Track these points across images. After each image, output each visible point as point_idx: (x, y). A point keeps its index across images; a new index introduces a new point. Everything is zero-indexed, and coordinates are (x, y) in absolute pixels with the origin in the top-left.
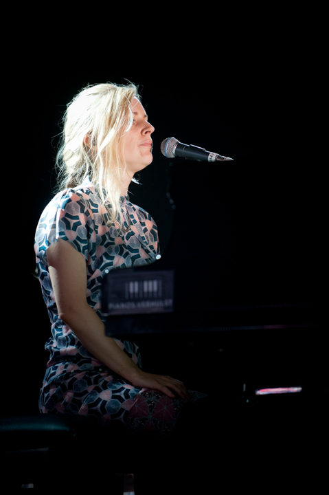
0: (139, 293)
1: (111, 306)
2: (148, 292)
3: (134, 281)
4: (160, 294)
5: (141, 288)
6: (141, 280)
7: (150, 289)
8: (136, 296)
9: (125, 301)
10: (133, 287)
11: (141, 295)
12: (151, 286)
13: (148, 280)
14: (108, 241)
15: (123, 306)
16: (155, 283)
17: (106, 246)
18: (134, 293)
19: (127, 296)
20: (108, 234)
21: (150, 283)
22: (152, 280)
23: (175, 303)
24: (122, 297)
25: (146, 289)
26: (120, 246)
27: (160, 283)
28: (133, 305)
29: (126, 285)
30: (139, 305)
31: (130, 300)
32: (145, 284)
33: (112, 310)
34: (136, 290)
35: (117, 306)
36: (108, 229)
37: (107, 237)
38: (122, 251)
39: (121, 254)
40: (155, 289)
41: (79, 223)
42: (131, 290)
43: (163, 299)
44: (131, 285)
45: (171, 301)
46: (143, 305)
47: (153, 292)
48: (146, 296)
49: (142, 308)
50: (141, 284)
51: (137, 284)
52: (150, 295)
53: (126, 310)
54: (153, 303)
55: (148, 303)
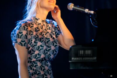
1: (73, 59)
2: (87, 54)
3: (82, 50)
4: (92, 55)
7: (88, 53)
11: (84, 55)
13: (87, 50)
14: (36, 37)
15: (77, 59)
18: (82, 54)
19: (79, 56)
21: (88, 51)
23: (97, 58)
25: (86, 53)
27: (92, 51)
29: (79, 51)
30: (84, 59)
32: (86, 51)
34: (83, 53)
35: (75, 59)
37: (36, 35)
39: (40, 41)
40: (90, 53)
42: (81, 53)
43: (93, 57)
44: (81, 51)
45: (96, 58)
46: (85, 59)
47: (89, 54)
48: (86, 55)
49: (84, 60)
50: (84, 51)
51: (83, 51)
52: (88, 55)
53: (79, 60)
54: (89, 58)
55: (87, 58)
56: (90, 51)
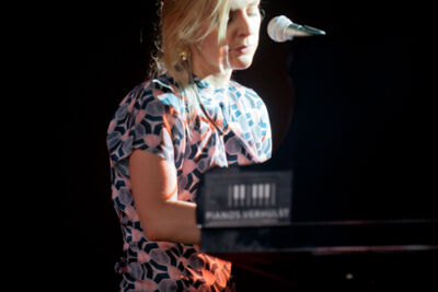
0: (245, 200)
1: (208, 215)
2: (258, 199)
3: (239, 184)
4: (273, 202)
5: (249, 192)
6: (248, 183)
7: (261, 195)
8: (242, 204)
9: (227, 209)
10: (239, 192)
11: (248, 203)
12: (262, 191)
13: (258, 183)
14: (200, 152)
15: (224, 215)
16: (267, 187)
18: (239, 200)
19: (230, 203)
21: (261, 187)
22: (264, 183)
23: (293, 212)
24: (223, 204)
25: (254, 195)
27: (274, 188)
28: (237, 214)
29: (230, 189)
30: (245, 215)
31: (233, 208)
32: (255, 188)
33: (211, 220)
34: (243, 196)
35: (217, 216)
37: (198, 148)
40: (267, 195)
42: (236, 196)
43: (276, 207)
44: (236, 188)
45: (286, 211)
46: (251, 215)
47: (264, 199)
48: (255, 203)
49: (248, 219)
50: (249, 188)
51: (243, 188)
52: (261, 203)
53: (228, 220)
54: (264, 214)
55: (257, 214)
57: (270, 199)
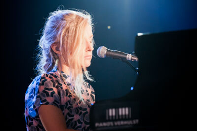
0: (115, 116)
1: (96, 124)
2: (122, 115)
3: (112, 108)
4: (130, 116)
5: (117, 112)
6: (117, 108)
7: (124, 113)
8: (114, 118)
9: (106, 121)
10: (112, 112)
11: (117, 118)
13: (122, 107)
14: (69, 106)
15: (105, 124)
17: (69, 109)
18: (112, 116)
19: (107, 118)
20: (69, 101)
21: (123, 110)
22: (125, 107)
23: (139, 121)
24: (104, 118)
25: (120, 113)
26: (77, 108)
27: (130, 109)
28: (111, 124)
29: (107, 111)
30: (116, 123)
31: (109, 120)
32: (120, 110)
33: (98, 127)
34: (114, 114)
35: (101, 124)
36: (69, 98)
37: (69, 103)
38: (78, 111)
39: (77, 113)
40: (127, 113)
41: (54, 92)
42: (111, 114)
43: (132, 119)
44: (110, 111)
45: (137, 121)
46: (118, 123)
47: (125, 115)
48: (120, 118)
49: (117, 125)
50: (117, 110)
51: (114, 110)
52: (124, 117)
53: (107, 126)
54: (125, 122)
55: (122, 123)
56: (127, 109)
57: (128, 115)
